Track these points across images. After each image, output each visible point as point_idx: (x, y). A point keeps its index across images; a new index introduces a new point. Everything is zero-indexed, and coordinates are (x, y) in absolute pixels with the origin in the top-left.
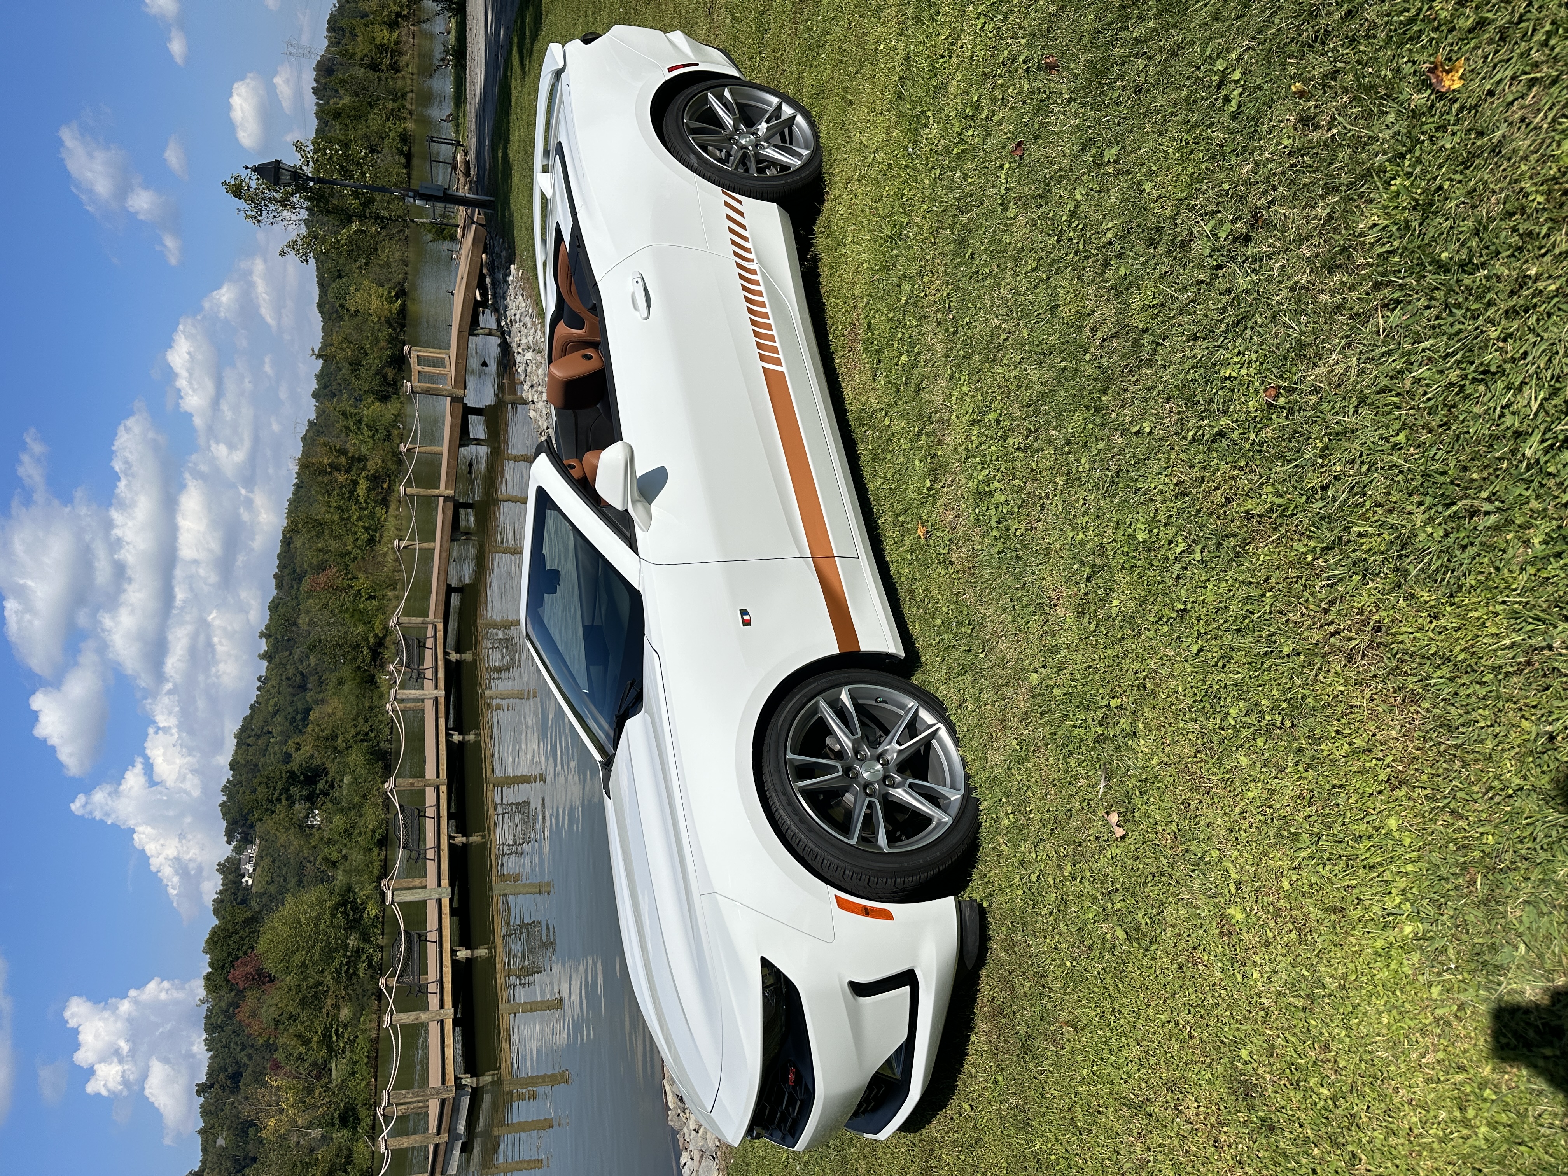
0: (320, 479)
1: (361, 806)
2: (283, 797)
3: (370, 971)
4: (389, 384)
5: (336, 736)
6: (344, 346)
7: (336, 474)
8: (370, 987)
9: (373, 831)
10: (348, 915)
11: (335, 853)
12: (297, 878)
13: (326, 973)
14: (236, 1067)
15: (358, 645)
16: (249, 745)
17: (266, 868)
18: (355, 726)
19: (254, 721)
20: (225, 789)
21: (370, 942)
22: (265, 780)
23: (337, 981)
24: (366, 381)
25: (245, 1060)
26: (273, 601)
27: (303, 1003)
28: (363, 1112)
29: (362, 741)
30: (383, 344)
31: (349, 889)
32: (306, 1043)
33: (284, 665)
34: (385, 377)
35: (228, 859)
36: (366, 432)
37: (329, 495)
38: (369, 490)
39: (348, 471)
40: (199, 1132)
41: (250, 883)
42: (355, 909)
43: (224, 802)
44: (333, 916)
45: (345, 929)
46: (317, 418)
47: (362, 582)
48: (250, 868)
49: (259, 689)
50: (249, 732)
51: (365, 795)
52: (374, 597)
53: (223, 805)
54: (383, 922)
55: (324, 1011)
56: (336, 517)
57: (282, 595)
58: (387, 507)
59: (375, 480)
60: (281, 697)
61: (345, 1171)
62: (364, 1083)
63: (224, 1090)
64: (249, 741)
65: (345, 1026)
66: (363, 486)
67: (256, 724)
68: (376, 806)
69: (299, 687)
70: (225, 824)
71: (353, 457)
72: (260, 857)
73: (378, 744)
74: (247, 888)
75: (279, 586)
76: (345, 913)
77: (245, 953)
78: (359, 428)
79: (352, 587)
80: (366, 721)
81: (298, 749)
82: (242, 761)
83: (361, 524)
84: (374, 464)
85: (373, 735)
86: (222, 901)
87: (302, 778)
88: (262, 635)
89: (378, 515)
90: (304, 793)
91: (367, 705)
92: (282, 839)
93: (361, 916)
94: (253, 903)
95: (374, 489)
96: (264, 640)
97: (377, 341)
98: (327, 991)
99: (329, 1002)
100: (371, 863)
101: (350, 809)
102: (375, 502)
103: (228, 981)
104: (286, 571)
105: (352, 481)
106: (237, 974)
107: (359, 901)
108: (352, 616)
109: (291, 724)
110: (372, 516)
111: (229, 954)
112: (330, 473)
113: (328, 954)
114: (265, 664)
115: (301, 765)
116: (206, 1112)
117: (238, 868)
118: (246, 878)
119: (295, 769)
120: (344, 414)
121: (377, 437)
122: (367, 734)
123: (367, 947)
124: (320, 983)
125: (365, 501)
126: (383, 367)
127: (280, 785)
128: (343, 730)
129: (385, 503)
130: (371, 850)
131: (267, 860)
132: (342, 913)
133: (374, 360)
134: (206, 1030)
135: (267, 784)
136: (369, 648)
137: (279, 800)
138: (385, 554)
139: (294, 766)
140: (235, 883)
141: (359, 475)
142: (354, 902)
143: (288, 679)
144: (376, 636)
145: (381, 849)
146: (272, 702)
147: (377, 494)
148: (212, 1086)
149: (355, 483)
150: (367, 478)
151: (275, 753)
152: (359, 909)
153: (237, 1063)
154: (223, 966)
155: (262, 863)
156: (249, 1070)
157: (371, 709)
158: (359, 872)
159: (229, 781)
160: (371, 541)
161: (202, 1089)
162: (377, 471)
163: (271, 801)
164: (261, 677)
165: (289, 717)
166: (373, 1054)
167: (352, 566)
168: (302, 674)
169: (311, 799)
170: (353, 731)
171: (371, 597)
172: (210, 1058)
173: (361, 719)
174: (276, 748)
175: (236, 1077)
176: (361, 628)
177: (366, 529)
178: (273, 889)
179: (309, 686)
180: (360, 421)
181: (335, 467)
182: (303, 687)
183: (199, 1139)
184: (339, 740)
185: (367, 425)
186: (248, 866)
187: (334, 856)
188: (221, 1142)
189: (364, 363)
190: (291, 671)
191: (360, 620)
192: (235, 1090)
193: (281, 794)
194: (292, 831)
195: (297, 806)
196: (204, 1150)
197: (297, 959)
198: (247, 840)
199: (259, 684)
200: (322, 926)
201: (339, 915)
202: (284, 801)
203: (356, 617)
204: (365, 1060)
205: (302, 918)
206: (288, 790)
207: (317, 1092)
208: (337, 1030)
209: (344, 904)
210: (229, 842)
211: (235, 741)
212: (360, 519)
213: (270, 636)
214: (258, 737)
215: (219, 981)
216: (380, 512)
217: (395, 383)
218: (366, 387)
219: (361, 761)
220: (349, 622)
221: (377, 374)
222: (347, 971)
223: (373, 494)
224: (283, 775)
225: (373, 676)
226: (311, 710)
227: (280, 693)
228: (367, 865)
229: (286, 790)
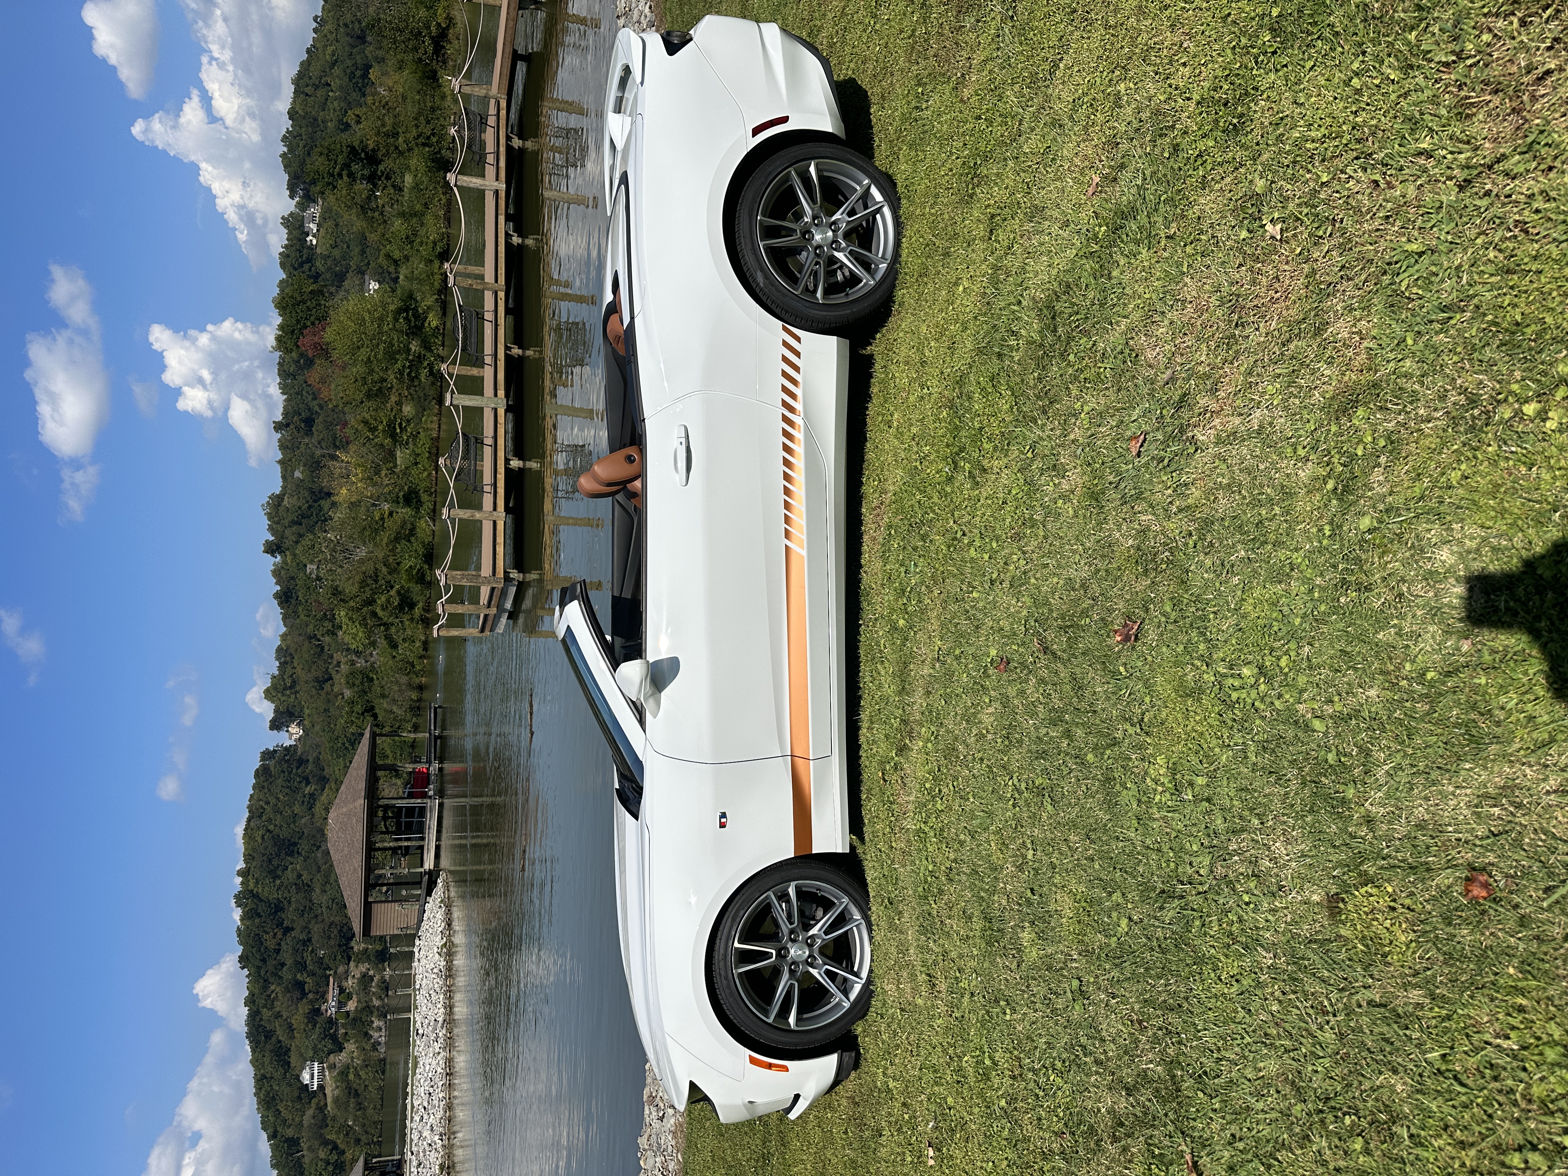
1: (423, 214)
2: (344, 173)
3: (431, 379)
5: (398, 134)
8: (431, 392)
9: (435, 243)
10: (410, 321)
13: (389, 372)
14: (308, 414)
15: (420, 33)
16: (307, 95)
17: (330, 230)
18: (417, 126)
19: (312, 68)
20: (284, 139)
21: (431, 351)
22: (326, 151)
23: (400, 380)
25: (317, 408)
27: (369, 395)
28: (424, 497)
29: (424, 145)
31: (411, 296)
32: (373, 430)
35: (291, 214)
40: (279, 462)
41: (314, 242)
42: (416, 316)
43: (285, 154)
44: (396, 320)
45: (407, 335)
48: (313, 227)
49: (315, 31)
51: (426, 204)
53: (284, 156)
54: (443, 335)
55: (388, 405)
60: (339, 46)
61: (409, 541)
62: (426, 474)
63: (298, 431)
64: (307, 90)
65: (408, 421)
67: (315, 71)
68: (437, 217)
69: (358, 37)
70: (287, 177)
72: (323, 218)
73: (439, 152)
74: (311, 248)
76: (407, 320)
77: (313, 324)
80: (428, 122)
81: (358, 122)
82: (301, 112)
86: (288, 256)
87: (363, 155)
90: (365, 172)
91: (429, 104)
93: (423, 324)
94: (318, 264)
98: (391, 388)
99: (394, 398)
100: (432, 275)
103: (298, 346)
106: (306, 341)
107: (421, 310)
109: (350, 80)
111: (298, 321)
113: (391, 356)
115: (362, 141)
116: (283, 446)
117: (302, 225)
118: (310, 237)
119: (356, 144)
122: (428, 138)
123: (428, 355)
124: (385, 380)
127: (341, 160)
128: (404, 129)
130: (431, 261)
131: (330, 223)
132: (405, 318)
134: (279, 375)
135: (328, 155)
136: (432, 38)
137: (340, 175)
139: (354, 140)
140: (300, 240)
142: (415, 309)
143: (346, 25)
144: (439, 24)
146: (329, 50)
148: (288, 425)
151: (334, 110)
152: (420, 318)
153: (309, 409)
154: (293, 332)
155: (325, 225)
156: (321, 419)
157: (433, 110)
158: (420, 281)
159: (288, 131)
161: (278, 426)
163: (332, 175)
164: (316, 17)
165: (348, 71)
166: (434, 450)
168: (360, 23)
169: (372, 179)
170: (414, 133)
172: (285, 400)
174: (336, 104)
175: (309, 422)
176: (422, 13)
178: (336, 253)
179: (369, 39)
182: (362, 39)
183: (278, 468)
184: (401, 140)
186: (311, 225)
187: (397, 255)
188: (297, 474)
190: (349, 17)
192: (309, 433)
193: (342, 169)
194: (354, 211)
195: (359, 185)
196: (284, 477)
197: (363, 354)
198: (309, 198)
199: (315, 25)
200: (385, 328)
201: (401, 320)
202: (345, 178)
204: (427, 455)
205: (367, 316)
206: (349, 166)
207: (383, 473)
208: (400, 424)
209: (406, 309)
210: (292, 197)
211: (293, 87)
214: (316, 87)
215: (290, 345)
219: (422, 167)
222: (409, 374)
224: (344, 149)
225: (435, 72)
226: (371, 67)
227: (337, 41)
228: (428, 276)
229: (347, 166)
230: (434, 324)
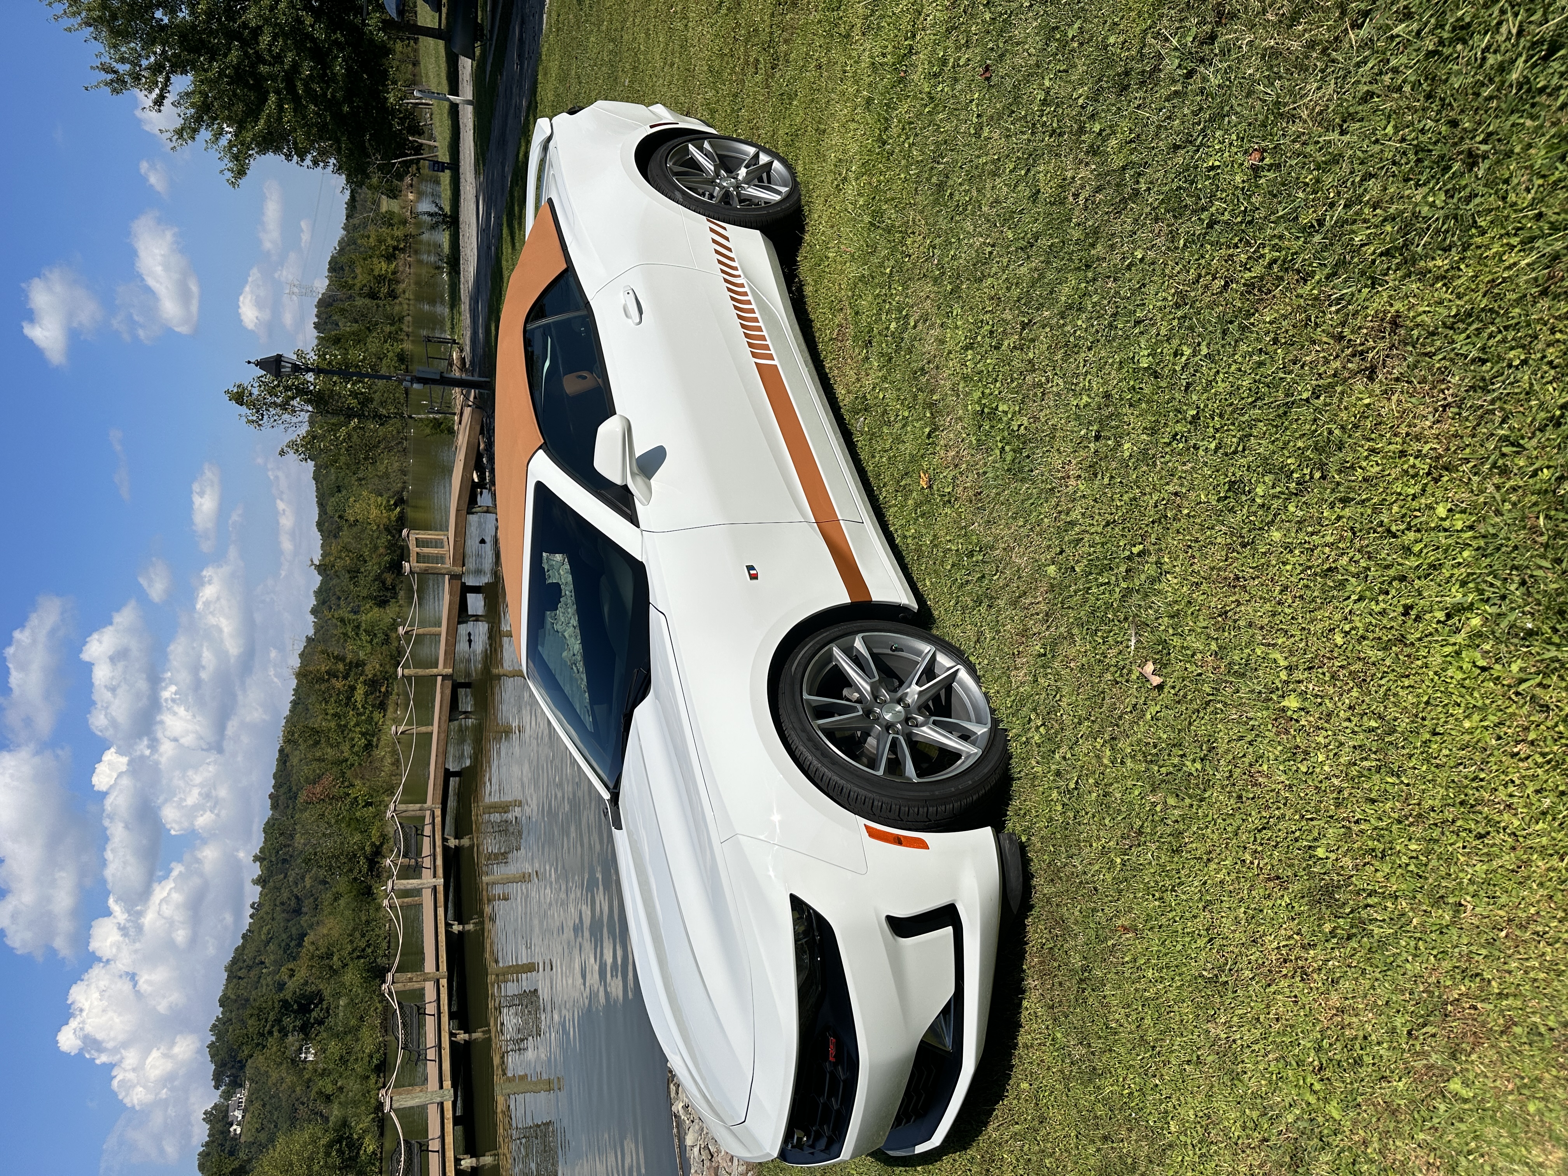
0: (317, 686)
1: (358, 1029)
2: (275, 1029)
4: (387, 589)
5: (332, 954)
6: (343, 555)
7: (334, 681)
9: (371, 1057)
10: (343, 1153)
11: (330, 1085)
12: (289, 1123)
15: (355, 855)
16: (240, 978)
17: (256, 1113)
18: (351, 942)
19: (246, 952)
20: (214, 1028)
22: (256, 1013)
24: (366, 586)
26: (268, 823)
29: (358, 957)
30: (382, 550)
31: (345, 1124)
33: (279, 889)
34: (384, 583)
35: (215, 1107)
36: (364, 637)
37: (327, 702)
38: (366, 694)
39: (345, 678)
41: (238, 1132)
42: (351, 1145)
43: (213, 1043)
44: (328, 1154)
45: (340, 1169)
46: (315, 633)
47: (360, 789)
48: (238, 1114)
49: (251, 916)
50: (240, 964)
51: (362, 1017)
52: (371, 804)
53: (211, 1046)
54: (381, 1159)
56: (333, 724)
57: (277, 816)
58: (385, 711)
59: (373, 684)
60: (275, 923)
64: (239, 974)
66: (359, 694)
67: (249, 953)
68: (373, 1028)
69: (294, 911)
70: (213, 1067)
71: (351, 662)
72: (250, 1101)
73: (375, 961)
74: (236, 1138)
75: (275, 806)
76: (340, 1152)
78: (357, 634)
79: (348, 795)
80: (363, 936)
81: (292, 976)
82: (233, 997)
83: (358, 729)
84: (372, 668)
85: (370, 950)
86: (208, 1154)
87: (295, 1007)
88: (256, 858)
89: (376, 720)
90: (297, 1023)
91: (364, 919)
92: (274, 1076)
93: (358, 1153)
94: (241, 1154)
95: (372, 694)
96: (258, 863)
97: (376, 548)
100: (369, 1092)
101: (345, 1033)
102: (373, 706)
104: (282, 790)
105: (350, 686)
107: (355, 1136)
108: (349, 825)
109: (285, 952)
110: (370, 719)
112: (328, 680)
114: (259, 889)
115: (295, 993)
117: (226, 1116)
118: (235, 1127)
119: (288, 997)
120: (342, 620)
121: (375, 641)
122: (363, 950)
125: (363, 706)
126: (382, 572)
127: (272, 1017)
128: (339, 947)
129: (382, 706)
130: (368, 1077)
131: (258, 1104)
132: (338, 1151)
133: (373, 567)
135: (258, 1015)
136: (366, 858)
137: (271, 1033)
138: (382, 759)
139: (287, 994)
140: (222, 1133)
141: (356, 680)
142: (350, 1137)
143: (282, 903)
144: (373, 844)
145: (378, 1076)
146: (265, 930)
147: (375, 699)
149: (353, 689)
150: (365, 683)
151: (267, 985)
152: (355, 1146)
155: (252, 1109)
157: (368, 922)
158: (355, 1103)
159: (218, 1019)
160: (369, 746)
162: (375, 675)
163: (263, 1035)
164: (254, 903)
165: (283, 944)
167: (349, 774)
168: (297, 897)
169: (305, 1029)
170: (349, 948)
171: (368, 804)
173: (357, 934)
174: (269, 979)
176: (357, 837)
177: (363, 734)
178: (263, 1137)
179: (304, 910)
180: (358, 627)
181: (332, 674)
182: (298, 912)
184: (335, 958)
185: (365, 631)
186: (236, 1113)
187: (329, 1089)
189: (362, 570)
190: (285, 894)
191: (356, 829)
193: (273, 1026)
194: (284, 1067)
195: (290, 1038)
198: (236, 1084)
199: (251, 911)
200: (316, 1167)
201: (334, 1153)
202: (276, 1034)
203: (353, 826)
205: (294, 1158)
206: (280, 1021)
209: (339, 1141)
210: (217, 1087)
211: (226, 974)
212: (357, 724)
213: (264, 859)
214: (250, 968)
216: (377, 716)
217: (394, 588)
218: (365, 593)
219: (357, 981)
220: (346, 831)
221: (376, 580)
223: (371, 698)
224: (276, 1005)
225: (369, 888)
226: (305, 935)
227: (273, 919)
228: (364, 1095)
229: (278, 1021)
230: (371, 1148)
